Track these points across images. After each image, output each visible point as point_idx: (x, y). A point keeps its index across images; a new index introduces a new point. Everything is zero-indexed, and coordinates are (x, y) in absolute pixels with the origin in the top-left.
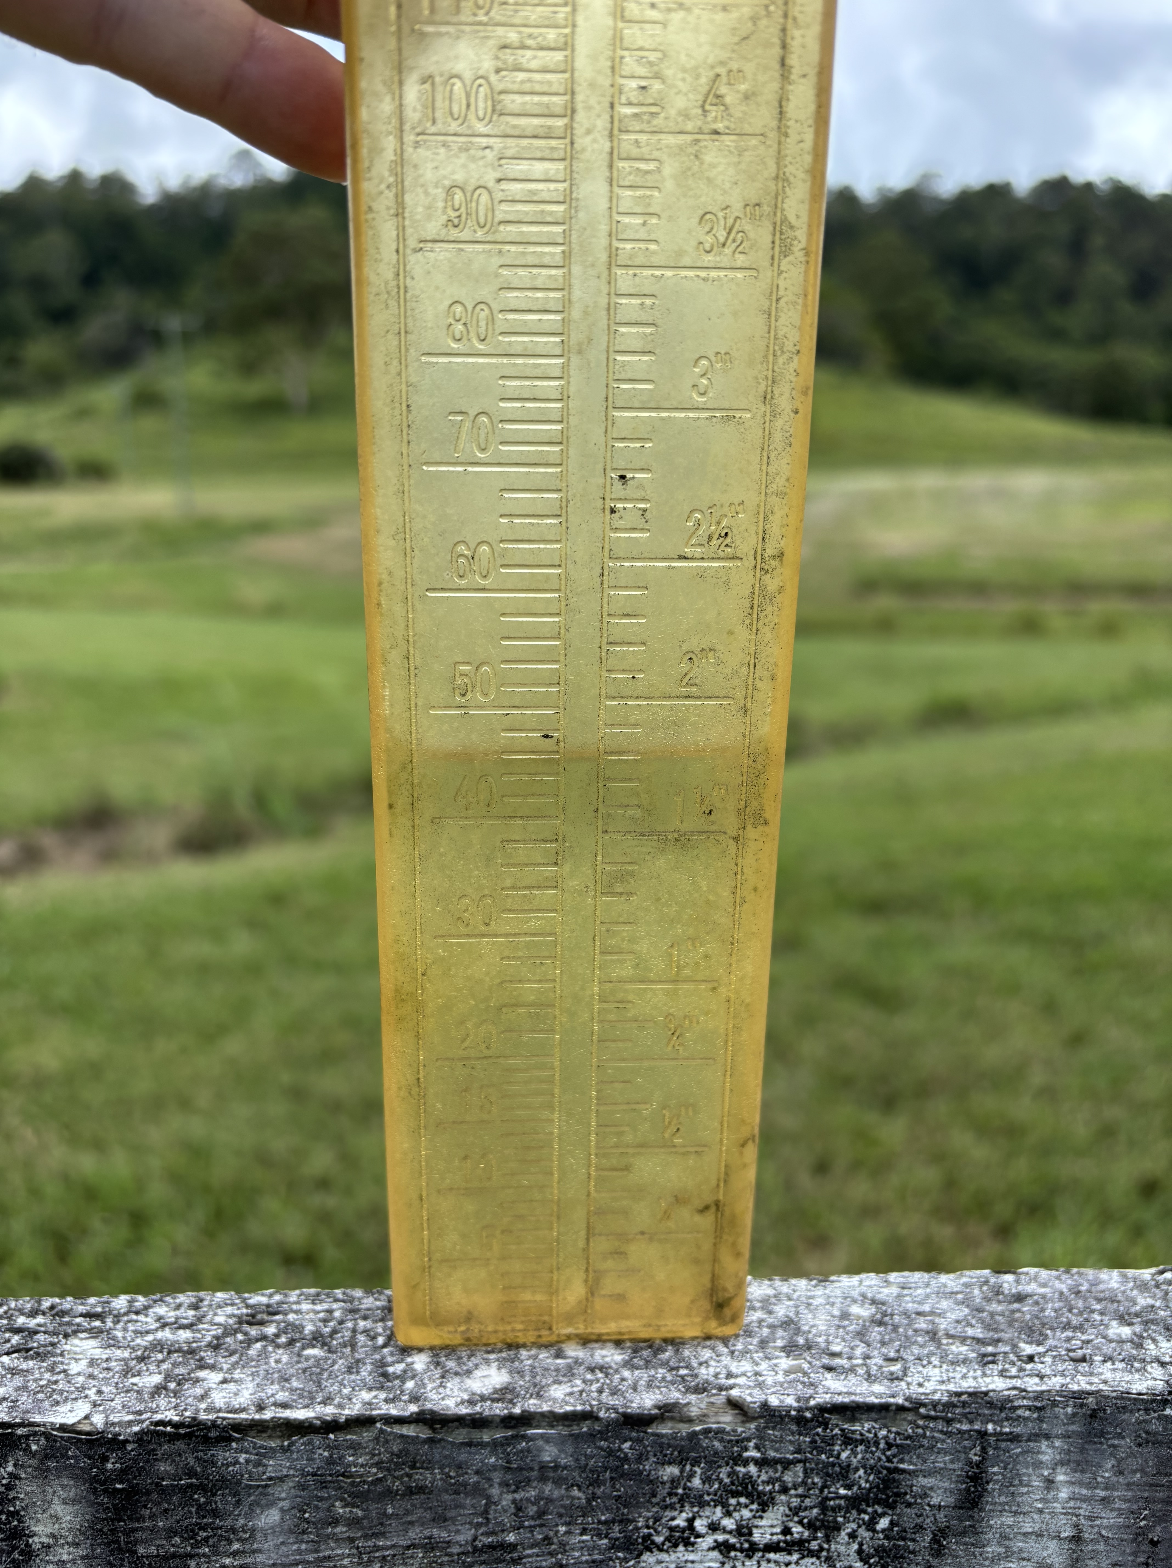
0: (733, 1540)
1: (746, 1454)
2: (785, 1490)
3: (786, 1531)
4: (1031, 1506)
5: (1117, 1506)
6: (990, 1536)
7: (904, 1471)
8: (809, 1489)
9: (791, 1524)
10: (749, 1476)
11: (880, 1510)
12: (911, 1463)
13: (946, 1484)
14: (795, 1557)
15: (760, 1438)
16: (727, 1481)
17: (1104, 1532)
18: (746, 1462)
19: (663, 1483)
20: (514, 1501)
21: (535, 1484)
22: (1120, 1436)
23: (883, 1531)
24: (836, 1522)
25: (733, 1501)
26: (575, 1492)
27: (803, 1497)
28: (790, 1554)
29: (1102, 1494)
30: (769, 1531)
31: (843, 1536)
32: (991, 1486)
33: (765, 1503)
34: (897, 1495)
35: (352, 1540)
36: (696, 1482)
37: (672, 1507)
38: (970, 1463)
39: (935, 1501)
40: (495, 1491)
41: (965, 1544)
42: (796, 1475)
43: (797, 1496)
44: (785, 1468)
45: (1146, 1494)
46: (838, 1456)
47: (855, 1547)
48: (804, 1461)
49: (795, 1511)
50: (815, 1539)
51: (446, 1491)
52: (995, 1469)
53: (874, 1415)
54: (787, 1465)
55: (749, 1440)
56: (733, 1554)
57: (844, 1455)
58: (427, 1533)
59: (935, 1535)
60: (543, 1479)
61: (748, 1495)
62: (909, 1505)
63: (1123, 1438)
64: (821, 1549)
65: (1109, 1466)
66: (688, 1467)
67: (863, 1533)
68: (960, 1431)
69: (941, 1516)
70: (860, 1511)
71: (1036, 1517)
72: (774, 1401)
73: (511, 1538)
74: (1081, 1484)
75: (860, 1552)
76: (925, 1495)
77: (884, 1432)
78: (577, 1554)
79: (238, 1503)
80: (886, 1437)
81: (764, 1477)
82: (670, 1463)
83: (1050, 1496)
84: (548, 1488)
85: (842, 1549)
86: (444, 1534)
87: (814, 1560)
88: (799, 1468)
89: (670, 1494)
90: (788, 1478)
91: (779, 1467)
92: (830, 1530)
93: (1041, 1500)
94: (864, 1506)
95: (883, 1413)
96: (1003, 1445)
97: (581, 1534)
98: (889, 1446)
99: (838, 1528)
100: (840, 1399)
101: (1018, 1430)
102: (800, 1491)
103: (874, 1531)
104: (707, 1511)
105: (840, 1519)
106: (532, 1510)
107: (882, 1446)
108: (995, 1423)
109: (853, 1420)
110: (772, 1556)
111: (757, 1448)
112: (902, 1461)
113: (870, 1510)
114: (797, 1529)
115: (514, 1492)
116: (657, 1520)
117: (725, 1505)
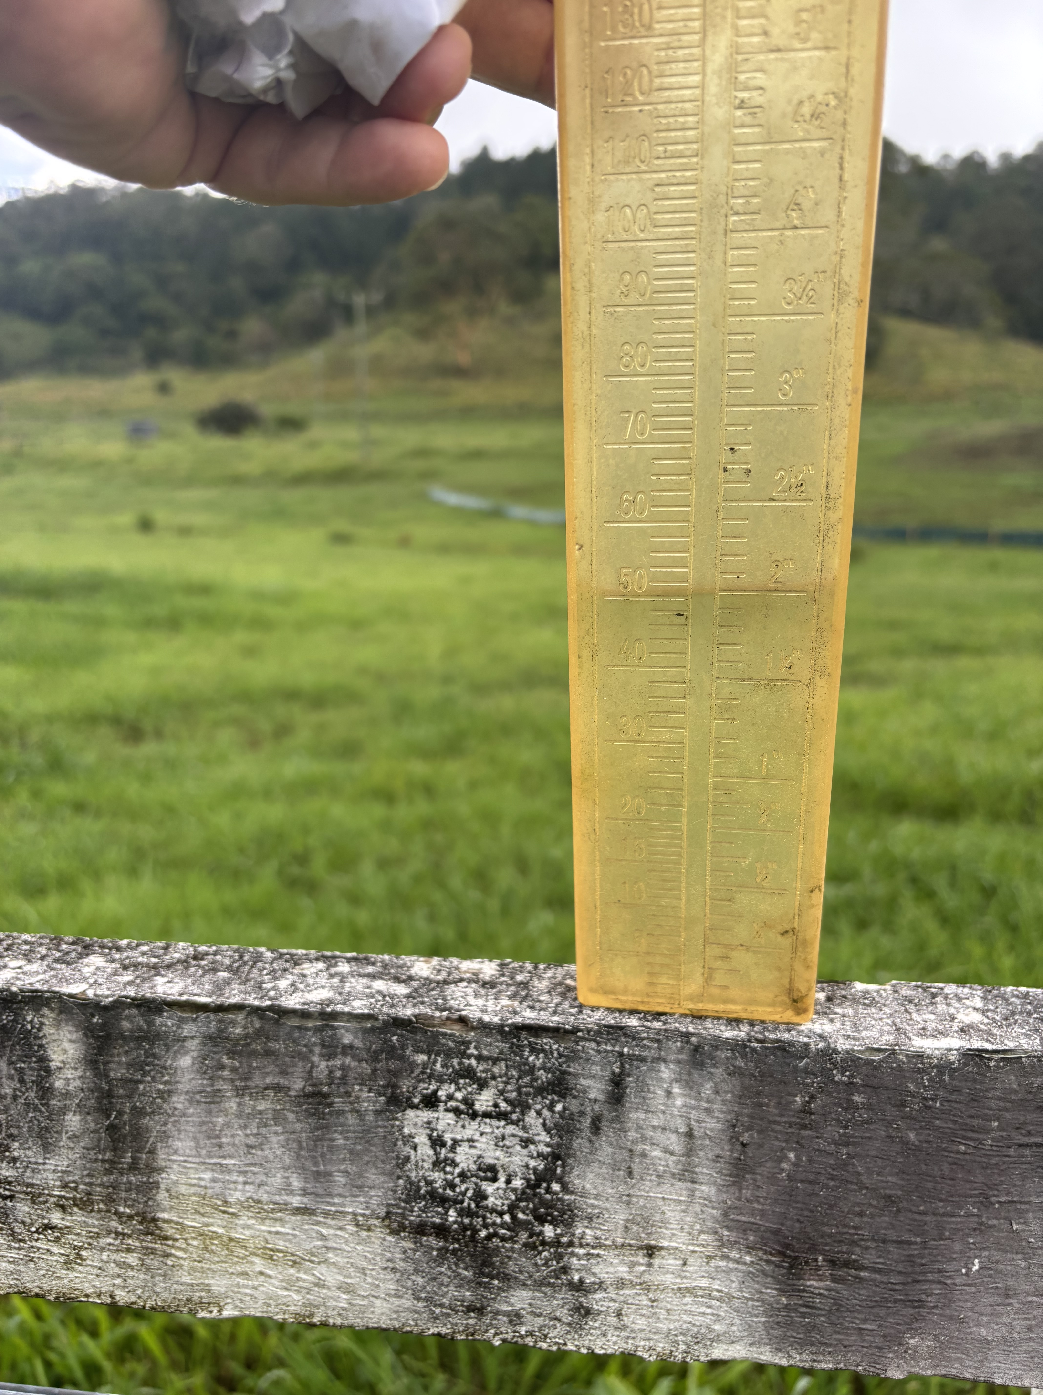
0: (462, 1107)
1: (469, 1052)
2: (494, 1078)
3: (496, 1105)
4: (656, 1107)
5: (716, 1115)
6: (630, 1125)
7: (570, 1073)
8: (509, 1079)
9: (499, 1101)
10: (470, 1066)
11: (556, 1098)
12: (574, 1068)
13: (599, 1086)
14: (503, 1123)
15: (477, 1042)
16: (457, 1067)
17: (708, 1132)
18: (469, 1057)
19: (418, 1065)
20: (327, 1067)
21: (340, 1057)
22: (715, 1066)
23: (559, 1113)
24: (527, 1102)
25: (462, 1081)
26: (364, 1065)
27: (507, 1083)
28: (499, 1120)
29: (705, 1105)
30: (485, 1103)
31: (533, 1113)
32: (628, 1090)
33: (482, 1085)
34: (567, 1089)
35: (232, 1081)
36: (438, 1067)
37: (423, 1081)
38: (613, 1073)
39: (592, 1096)
40: (316, 1059)
41: (614, 1128)
42: (501, 1069)
43: (503, 1082)
44: (494, 1063)
45: (736, 1109)
46: (527, 1059)
47: (541, 1121)
48: (506, 1060)
49: (502, 1092)
50: (515, 1112)
51: (287, 1056)
52: (631, 1079)
53: (549, 1034)
54: (495, 1061)
55: (470, 1042)
56: (463, 1116)
57: (531, 1059)
58: (276, 1081)
59: (593, 1119)
60: (344, 1053)
61: (471, 1078)
62: (575, 1097)
63: (717, 1068)
64: (519, 1120)
65: (708, 1086)
66: (433, 1056)
67: (546, 1113)
68: (606, 1051)
69: (596, 1107)
70: (544, 1098)
71: (661, 1115)
72: (486, 1018)
73: (325, 1089)
74: (689, 1096)
75: (544, 1125)
76: (585, 1092)
77: (555, 1046)
78: (366, 1104)
79: (167, 1051)
80: (557, 1050)
81: (481, 1068)
82: (422, 1053)
83: (669, 1102)
84: (348, 1060)
85: (532, 1121)
86: (286, 1083)
87: (514, 1127)
88: (503, 1064)
89: (423, 1073)
90: (496, 1070)
91: (490, 1062)
92: (525, 1108)
93: (664, 1104)
94: (545, 1094)
95: (555, 1034)
96: (635, 1063)
97: (369, 1092)
98: (560, 1055)
99: (529, 1107)
100: (528, 1022)
101: (645, 1053)
102: (504, 1079)
103: (553, 1112)
104: (446, 1086)
105: (530, 1101)
106: (338, 1074)
107: (556, 1055)
108: (629, 1047)
109: (537, 1036)
110: (487, 1120)
111: (476, 1048)
112: (569, 1066)
113: (550, 1097)
114: (503, 1105)
115: (328, 1060)
116: (415, 1088)
117: (457, 1084)
